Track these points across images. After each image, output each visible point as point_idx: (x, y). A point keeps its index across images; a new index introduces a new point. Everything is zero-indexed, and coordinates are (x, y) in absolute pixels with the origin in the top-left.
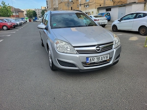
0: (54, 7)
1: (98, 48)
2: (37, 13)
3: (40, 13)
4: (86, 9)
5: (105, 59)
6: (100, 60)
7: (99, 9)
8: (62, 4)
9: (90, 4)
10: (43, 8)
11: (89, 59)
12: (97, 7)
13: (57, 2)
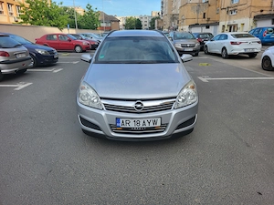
0: (174, 12)
1: (139, 106)
2: (143, 23)
3: (147, 23)
4: (230, 18)
5: (152, 125)
6: (141, 126)
7: (257, 18)
8: (185, 7)
9: (239, 8)
10: (154, 15)
11: (121, 120)
12: (254, 15)
13: (179, 3)
